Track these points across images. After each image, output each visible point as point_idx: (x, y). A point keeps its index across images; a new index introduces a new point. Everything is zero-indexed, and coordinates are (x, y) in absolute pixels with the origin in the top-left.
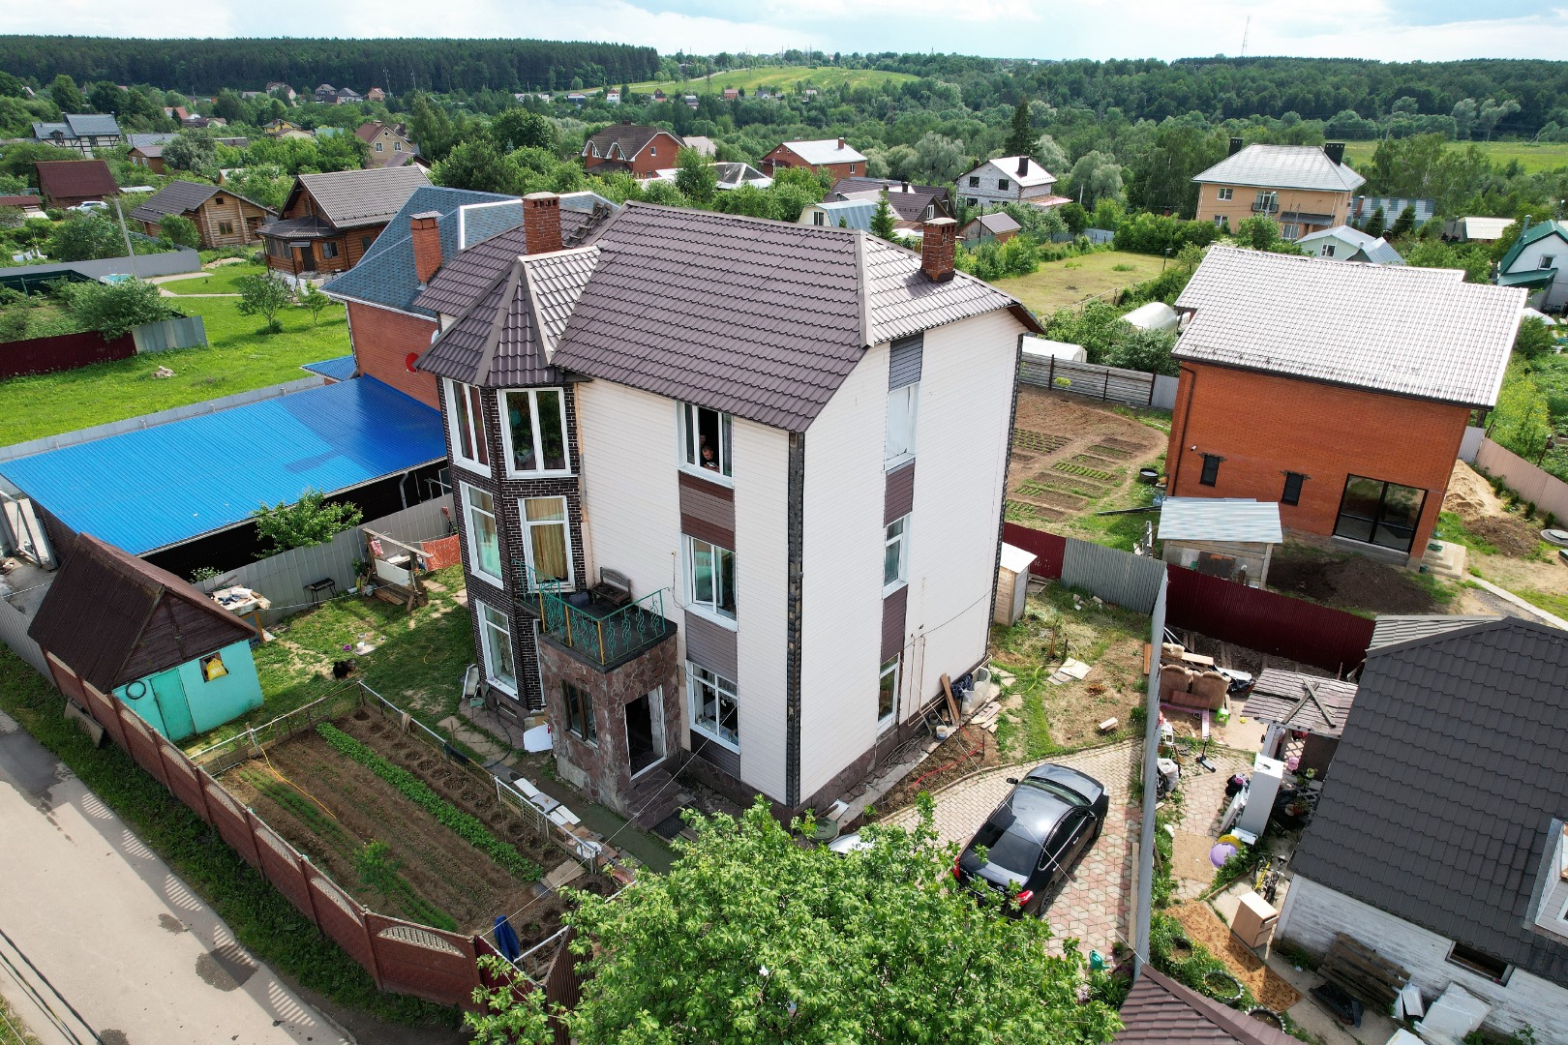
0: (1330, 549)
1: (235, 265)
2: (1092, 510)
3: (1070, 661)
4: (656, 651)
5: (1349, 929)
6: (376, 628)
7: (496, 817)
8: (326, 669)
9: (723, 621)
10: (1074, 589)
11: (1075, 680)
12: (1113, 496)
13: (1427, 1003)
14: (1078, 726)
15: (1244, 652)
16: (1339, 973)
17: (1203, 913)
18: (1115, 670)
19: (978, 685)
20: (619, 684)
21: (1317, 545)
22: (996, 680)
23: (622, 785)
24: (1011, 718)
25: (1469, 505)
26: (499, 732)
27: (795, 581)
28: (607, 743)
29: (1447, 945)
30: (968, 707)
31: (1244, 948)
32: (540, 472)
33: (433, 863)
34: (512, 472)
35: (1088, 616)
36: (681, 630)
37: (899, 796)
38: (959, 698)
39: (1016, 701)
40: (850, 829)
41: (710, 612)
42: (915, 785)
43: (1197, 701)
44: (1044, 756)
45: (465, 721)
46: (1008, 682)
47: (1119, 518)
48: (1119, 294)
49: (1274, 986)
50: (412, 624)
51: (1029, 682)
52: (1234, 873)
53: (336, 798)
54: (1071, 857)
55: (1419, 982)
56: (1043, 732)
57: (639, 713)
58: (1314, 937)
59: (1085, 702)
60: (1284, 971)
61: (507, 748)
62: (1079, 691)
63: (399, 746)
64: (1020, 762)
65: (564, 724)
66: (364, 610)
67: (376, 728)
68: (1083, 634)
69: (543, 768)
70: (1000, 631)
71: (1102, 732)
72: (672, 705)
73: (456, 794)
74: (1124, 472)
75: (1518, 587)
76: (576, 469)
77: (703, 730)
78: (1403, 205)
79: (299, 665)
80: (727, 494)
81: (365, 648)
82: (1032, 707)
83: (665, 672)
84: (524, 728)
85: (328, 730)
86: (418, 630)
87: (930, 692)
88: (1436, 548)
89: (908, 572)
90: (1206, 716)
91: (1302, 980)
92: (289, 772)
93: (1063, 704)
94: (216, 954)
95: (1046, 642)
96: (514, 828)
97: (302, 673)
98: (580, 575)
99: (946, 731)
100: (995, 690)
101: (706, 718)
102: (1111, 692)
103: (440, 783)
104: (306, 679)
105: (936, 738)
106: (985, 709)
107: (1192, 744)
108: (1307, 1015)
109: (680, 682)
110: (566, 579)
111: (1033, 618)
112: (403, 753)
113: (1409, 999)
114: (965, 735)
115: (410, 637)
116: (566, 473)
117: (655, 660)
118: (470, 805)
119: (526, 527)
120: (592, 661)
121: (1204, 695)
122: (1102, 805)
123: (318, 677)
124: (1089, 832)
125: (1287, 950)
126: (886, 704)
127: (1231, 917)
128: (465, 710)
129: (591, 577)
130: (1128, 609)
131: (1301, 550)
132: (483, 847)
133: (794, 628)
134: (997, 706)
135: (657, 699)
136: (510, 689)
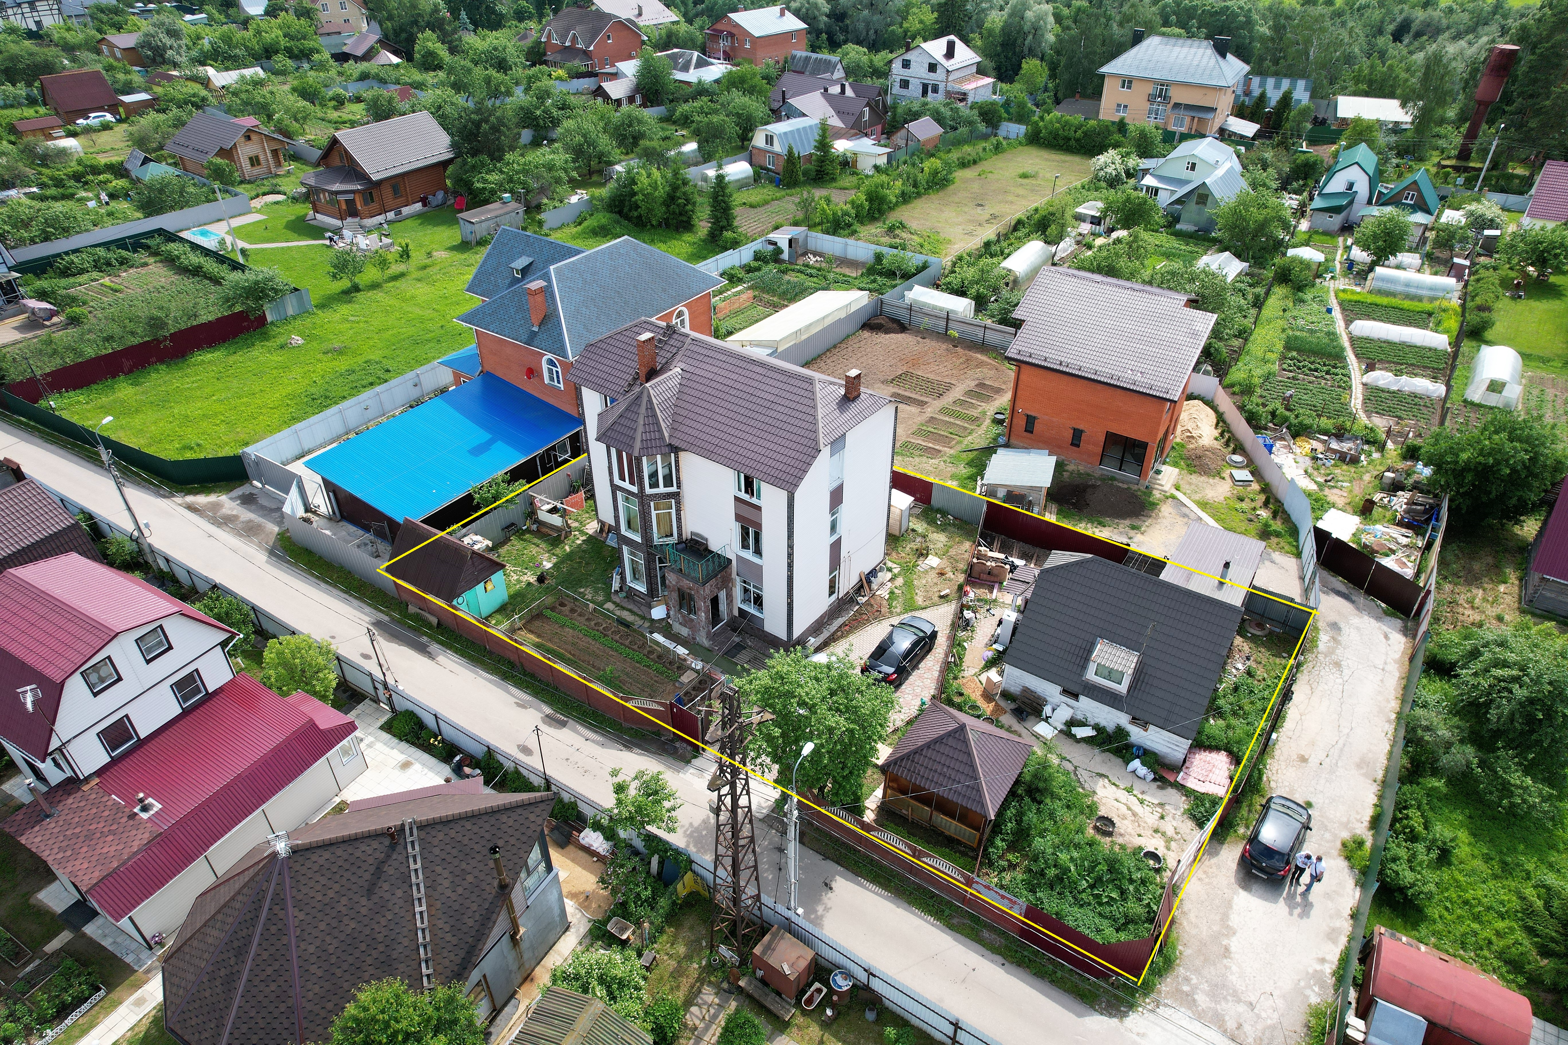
0: (1097, 474)
1: (277, 203)
2: (960, 448)
3: (930, 557)
4: (723, 573)
5: (1027, 685)
6: (549, 552)
7: (649, 652)
8: (533, 579)
9: (755, 560)
10: (939, 511)
11: (932, 568)
12: (974, 435)
13: (1054, 710)
14: (930, 594)
15: (1027, 548)
16: (1024, 703)
17: (973, 681)
18: (953, 560)
19: (880, 574)
20: (707, 590)
21: (1090, 471)
22: (890, 570)
23: (709, 636)
24: (896, 591)
25: (1193, 437)
26: (636, 609)
27: (791, 547)
28: (703, 616)
29: (1059, 689)
30: (874, 586)
31: (988, 696)
32: (662, 489)
33: (627, 674)
34: (648, 491)
35: (943, 528)
36: (734, 563)
37: (839, 633)
38: (869, 582)
39: (900, 581)
40: (818, 650)
41: (748, 555)
42: (847, 628)
43: (992, 579)
44: (911, 611)
45: (617, 605)
46: (896, 571)
47: (975, 453)
48: (1013, 223)
49: (998, 709)
50: (567, 548)
51: (908, 570)
52: (991, 664)
53: (569, 648)
54: (918, 658)
55: (1051, 704)
56: (912, 598)
57: (715, 601)
58: (1015, 689)
59: (935, 581)
60: (1002, 703)
61: (643, 618)
62: (933, 575)
63: (588, 620)
64: (899, 615)
65: (678, 607)
66: (536, 541)
67: (573, 611)
68: (939, 539)
69: (664, 627)
70: (893, 539)
71: (941, 597)
72: (730, 597)
73: (627, 642)
74: (984, 413)
75: (1197, 497)
76: (679, 487)
77: (745, 607)
78: (1286, 84)
79: (515, 577)
80: (759, 508)
81: (548, 565)
82: (908, 584)
83: (727, 583)
84: (651, 608)
85: (548, 613)
86: (572, 552)
87: (854, 580)
88: (1158, 472)
89: (842, 529)
90: (996, 586)
91: (1008, 706)
92: (539, 636)
93: (924, 582)
94: (547, 716)
95: (918, 546)
96: (660, 657)
97: (519, 581)
98: (680, 534)
99: (862, 600)
100: (889, 575)
101: (746, 600)
102: (950, 575)
103: (617, 637)
104: (523, 585)
105: (858, 603)
106: (882, 590)
107: (986, 601)
108: (1007, 719)
109: (734, 585)
110: (672, 535)
111: (913, 530)
112: (593, 623)
113: (1047, 710)
114: (872, 602)
115: (569, 556)
116: (674, 489)
117: (723, 577)
118: (636, 647)
119: (654, 513)
120: (695, 580)
121: (996, 576)
122: (934, 635)
123: (529, 584)
124: (927, 647)
125: (1006, 695)
126: (832, 588)
127: (984, 682)
128: (615, 598)
129: (686, 534)
130: (966, 522)
131: (1079, 474)
132: (648, 667)
133: (790, 566)
134: (889, 584)
135: (722, 595)
136: (642, 588)
